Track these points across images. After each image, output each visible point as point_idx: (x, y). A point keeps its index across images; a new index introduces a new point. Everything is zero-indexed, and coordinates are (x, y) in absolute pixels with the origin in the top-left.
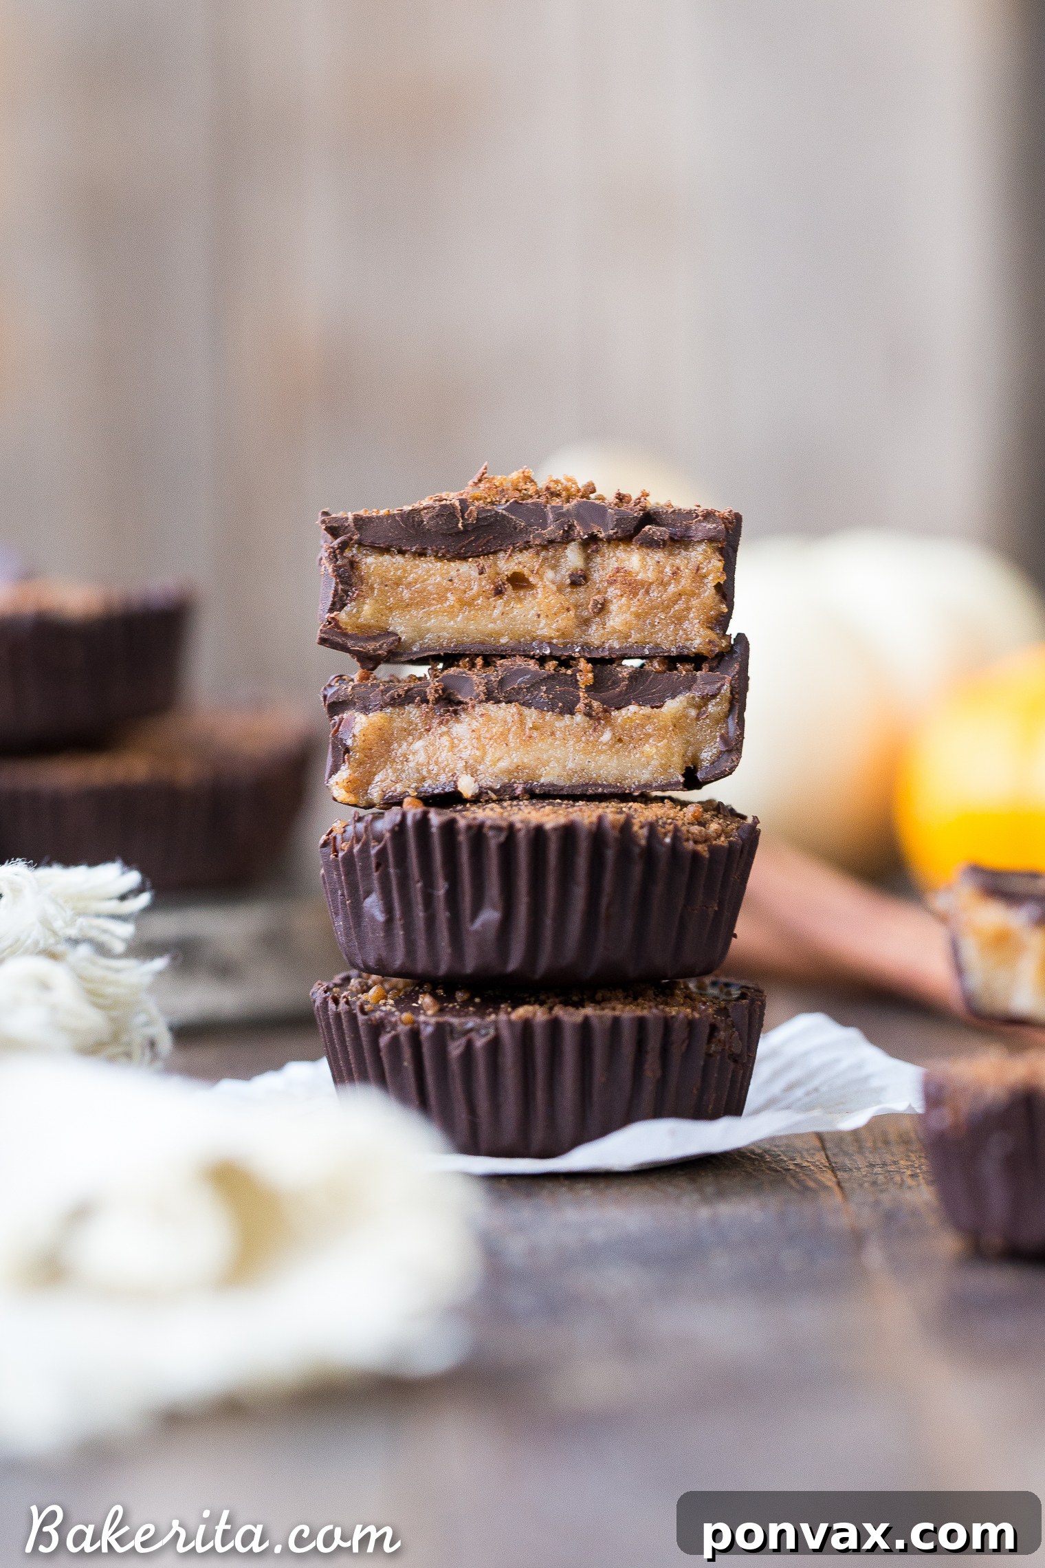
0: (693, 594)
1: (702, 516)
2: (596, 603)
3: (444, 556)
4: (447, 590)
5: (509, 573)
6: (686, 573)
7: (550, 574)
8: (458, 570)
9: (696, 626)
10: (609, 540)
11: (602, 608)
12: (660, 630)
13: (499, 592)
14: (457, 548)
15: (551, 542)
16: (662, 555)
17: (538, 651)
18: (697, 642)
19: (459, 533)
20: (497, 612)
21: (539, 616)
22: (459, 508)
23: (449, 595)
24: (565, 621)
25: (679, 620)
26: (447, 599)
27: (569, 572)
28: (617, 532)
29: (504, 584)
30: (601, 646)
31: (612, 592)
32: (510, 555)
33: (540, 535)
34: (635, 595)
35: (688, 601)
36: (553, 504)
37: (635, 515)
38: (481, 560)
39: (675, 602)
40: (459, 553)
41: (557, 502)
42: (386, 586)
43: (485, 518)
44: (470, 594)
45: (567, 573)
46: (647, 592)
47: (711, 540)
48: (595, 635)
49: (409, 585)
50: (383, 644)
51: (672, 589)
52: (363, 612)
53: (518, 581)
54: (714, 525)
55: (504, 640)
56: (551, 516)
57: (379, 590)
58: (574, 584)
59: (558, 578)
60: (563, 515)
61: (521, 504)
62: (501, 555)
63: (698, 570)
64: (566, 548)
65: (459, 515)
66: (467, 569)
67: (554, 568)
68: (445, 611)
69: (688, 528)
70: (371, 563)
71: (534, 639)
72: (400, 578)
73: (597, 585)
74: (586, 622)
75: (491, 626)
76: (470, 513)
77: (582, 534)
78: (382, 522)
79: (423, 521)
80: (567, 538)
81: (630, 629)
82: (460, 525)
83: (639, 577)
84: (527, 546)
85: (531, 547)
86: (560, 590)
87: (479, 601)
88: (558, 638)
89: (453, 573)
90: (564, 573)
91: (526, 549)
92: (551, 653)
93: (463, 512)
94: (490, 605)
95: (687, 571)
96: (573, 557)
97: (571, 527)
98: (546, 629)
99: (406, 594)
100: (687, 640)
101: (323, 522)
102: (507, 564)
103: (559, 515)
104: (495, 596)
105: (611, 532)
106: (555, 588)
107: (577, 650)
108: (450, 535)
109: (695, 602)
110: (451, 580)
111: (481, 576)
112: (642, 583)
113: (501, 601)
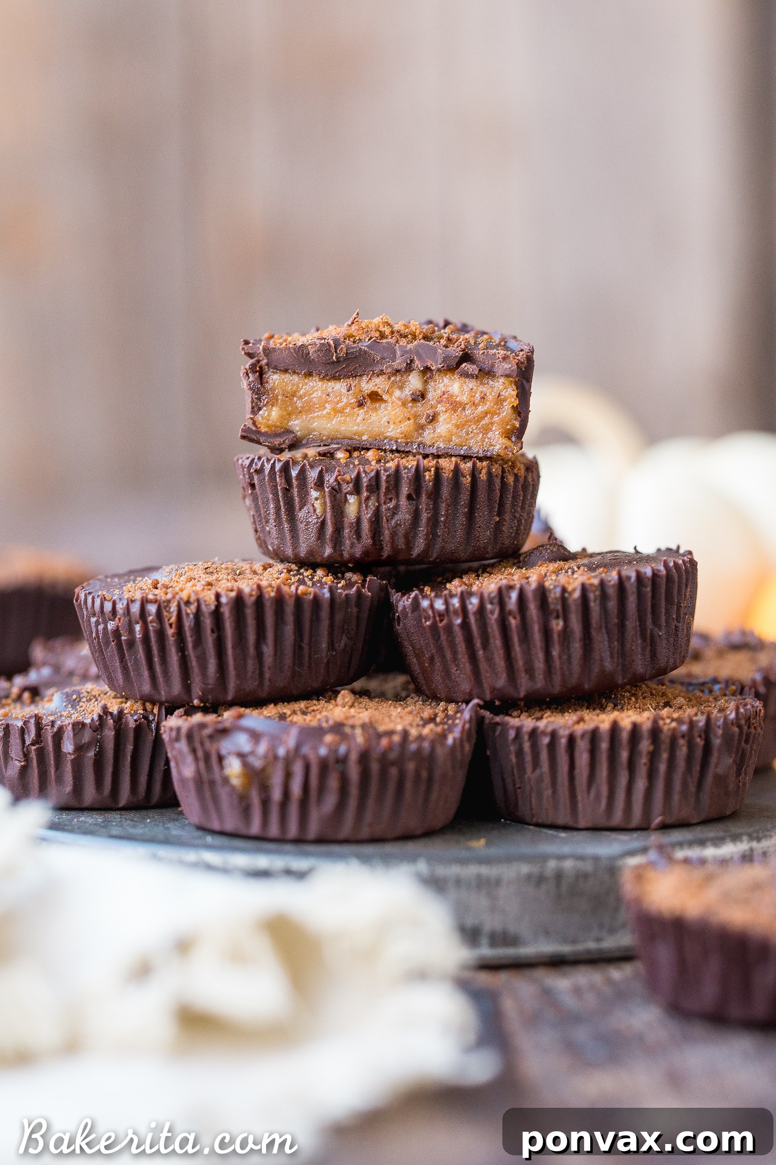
0: (494, 414)
1: (502, 358)
2: (428, 416)
3: (324, 377)
4: (326, 402)
5: (369, 392)
6: (490, 398)
7: (397, 393)
8: (333, 388)
9: (497, 436)
10: (439, 370)
11: (433, 419)
12: (472, 438)
13: (361, 405)
14: (333, 373)
15: (398, 371)
16: (475, 384)
17: (388, 447)
18: (498, 447)
19: (333, 362)
20: (359, 419)
21: (388, 423)
22: (333, 346)
23: (327, 405)
24: (407, 426)
25: (486, 430)
26: (325, 408)
27: (411, 392)
28: (443, 366)
29: (364, 399)
30: (432, 445)
31: (440, 408)
32: (370, 379)
33: (390, 366)
34: (455, 411)
35: (492, 418)
36: (401, 344)
37: (457, 354)
38: (350, 381)
39: (483, 418)
40: (334, 376)
41: (403, 342)
42: (287, 397)
43: (352, 353)
44: (340, 405)
45: (410, 393)
46: (464, 409)
47: (507, 376)
48: (428, 436)
49: (301, 398)
50: (285, 440)
51: (480, 409)
52: (271, 416)
53: (375, 397)
54: (510, 366)
55: (365, 438)
56: (398, 353)
57: (282, 400)
58: (414, 400)
59: (403, 396)
60: (407, 352)
61: (379, 342)
62: (364, 378)
63: (498, 396)
64: (409, 375)
65: (333, 350)
66: (339, 387)
67: (401, 388)
68: (325, 416)
69: (493, 366)
70: (275, 379)
71: (386, 438)
72: (295, 392)
73: (431, 402)
74: (422, 427)
75: (356, 428)
76: (341, 349)
77: (419, 366)
78: (282, 352)
79: (309, 353)
80: (409, 368)
81: (452, 435)
82: (334, 357)
83: (458, 399)
84: (382, 373)
85: (384, 374)
86: (404, 404)
87: (347, 411)
88: (402, 438)
89: (330, 390)
90: (407, 392)
91: (381, 374)
92: (397, 448)
93: (336, 348)
94: (355, 413)
95: (490, 397)
96: (414, 382)
97: (412, 361)
98: (393, 431)
99: (299, 404)
100: (491, 445)
101: (243, 349)
102: (367, 385)
103: (404, 352)
104: (358, 407)
105: (440, 366)
106: (400, 403)
107: (415, 447)
108: (329, 363)
109: (496, 418)
110: (328, 395)
111: (349, 393)
112: (460, 403)
113: (362, 410)
